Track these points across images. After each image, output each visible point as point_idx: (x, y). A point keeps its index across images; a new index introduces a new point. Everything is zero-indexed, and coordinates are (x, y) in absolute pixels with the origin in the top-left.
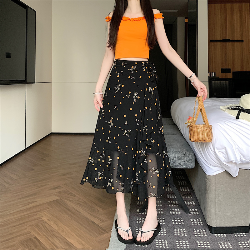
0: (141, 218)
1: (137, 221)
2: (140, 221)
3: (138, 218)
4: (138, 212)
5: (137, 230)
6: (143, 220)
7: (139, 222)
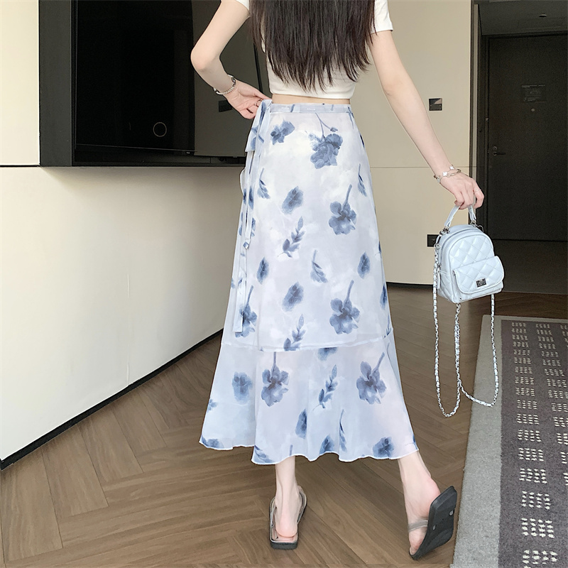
0: (532, 494)
1: (524, 501)
2: (532, 502)
3: (525, 493)
4: (524, 476)
5: (526, 524)
6: (538, 499)
7: (527, 503)
